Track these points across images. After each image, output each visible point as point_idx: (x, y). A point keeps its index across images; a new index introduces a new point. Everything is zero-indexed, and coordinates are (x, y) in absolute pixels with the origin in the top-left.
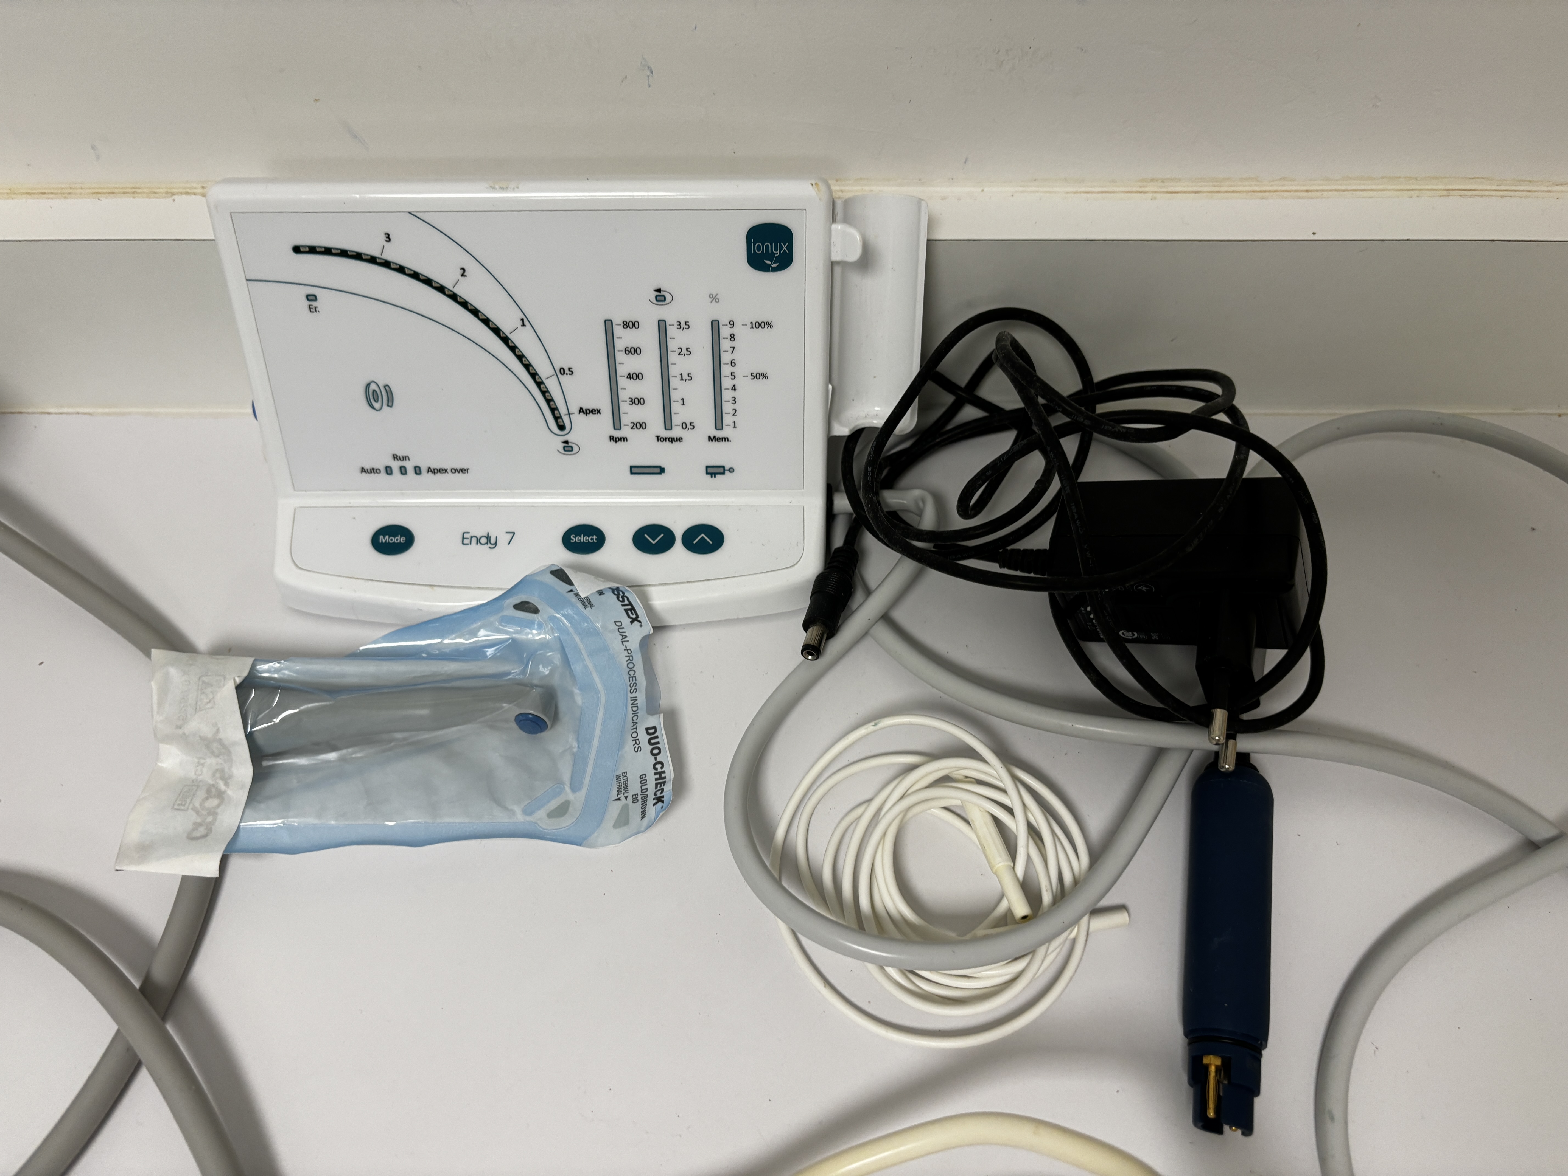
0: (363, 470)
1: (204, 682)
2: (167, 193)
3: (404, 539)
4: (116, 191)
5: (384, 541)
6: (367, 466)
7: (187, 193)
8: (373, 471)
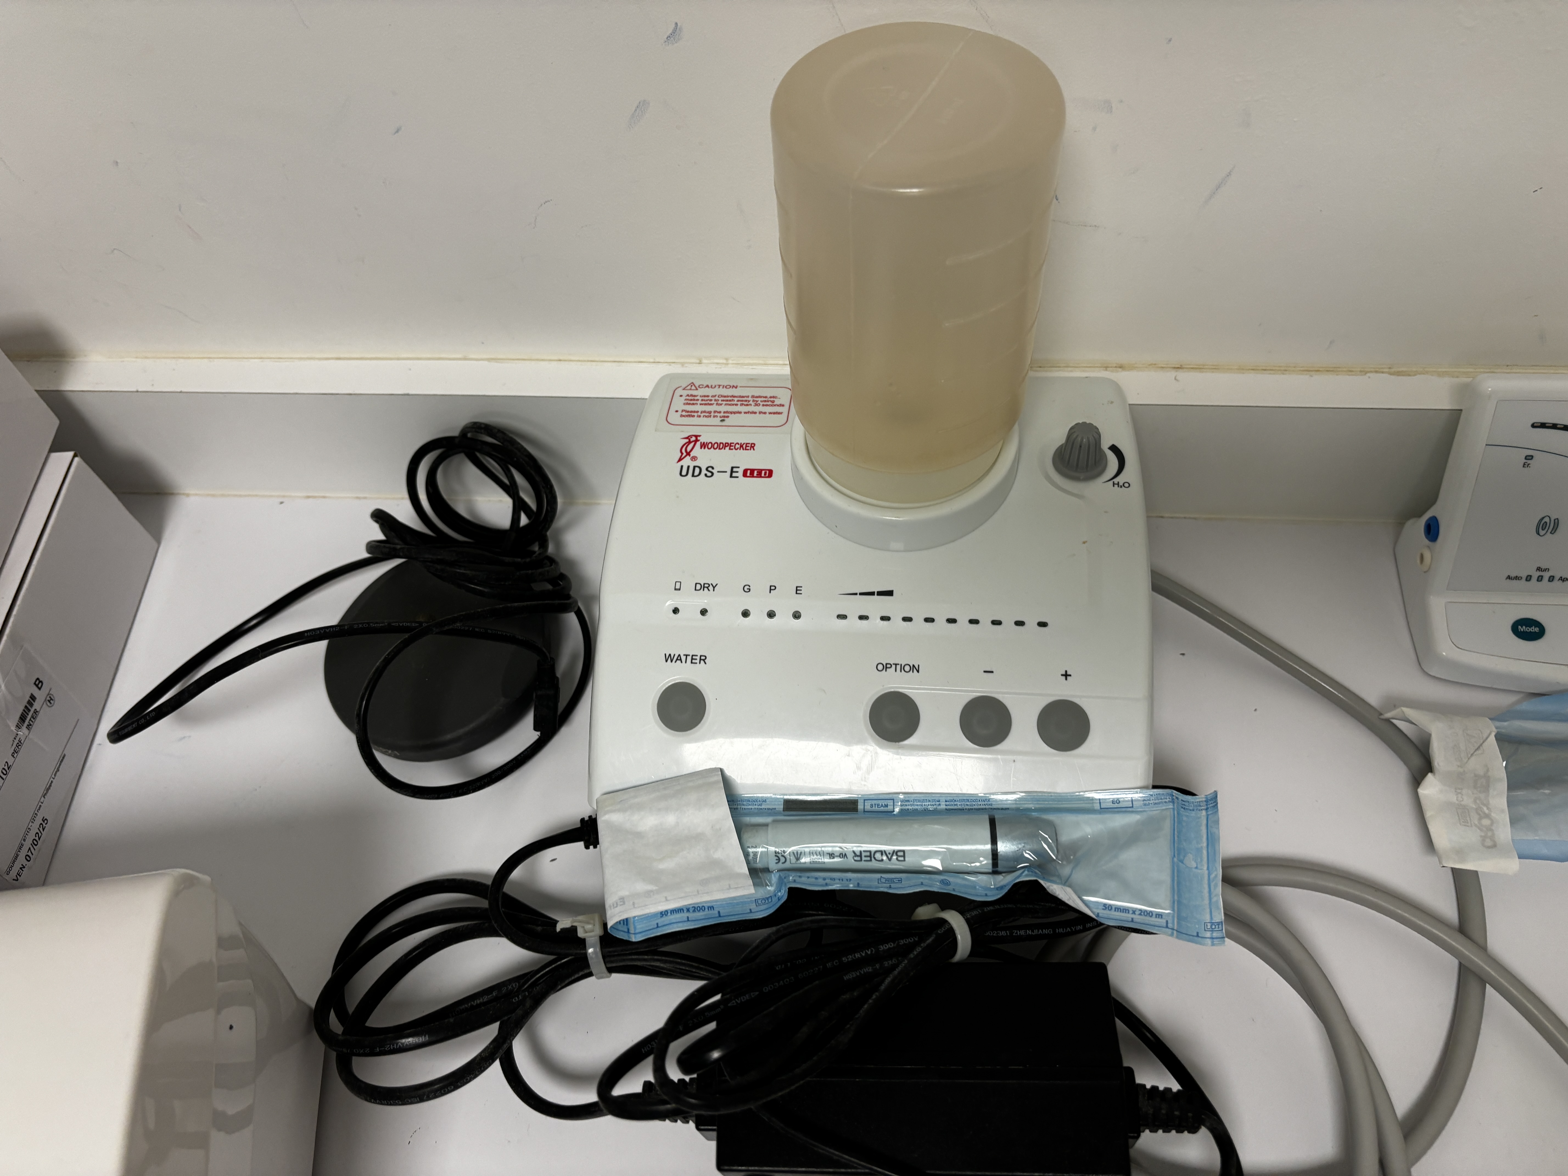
0: (1509, 577)
1: (1467, 734)
2: (1361, 371)
3: (1538, 629)
4: (1321, 369)
5: (1522, 630)
6: (1513, 575)
7: (1376, 372)
8: (1517, 578)
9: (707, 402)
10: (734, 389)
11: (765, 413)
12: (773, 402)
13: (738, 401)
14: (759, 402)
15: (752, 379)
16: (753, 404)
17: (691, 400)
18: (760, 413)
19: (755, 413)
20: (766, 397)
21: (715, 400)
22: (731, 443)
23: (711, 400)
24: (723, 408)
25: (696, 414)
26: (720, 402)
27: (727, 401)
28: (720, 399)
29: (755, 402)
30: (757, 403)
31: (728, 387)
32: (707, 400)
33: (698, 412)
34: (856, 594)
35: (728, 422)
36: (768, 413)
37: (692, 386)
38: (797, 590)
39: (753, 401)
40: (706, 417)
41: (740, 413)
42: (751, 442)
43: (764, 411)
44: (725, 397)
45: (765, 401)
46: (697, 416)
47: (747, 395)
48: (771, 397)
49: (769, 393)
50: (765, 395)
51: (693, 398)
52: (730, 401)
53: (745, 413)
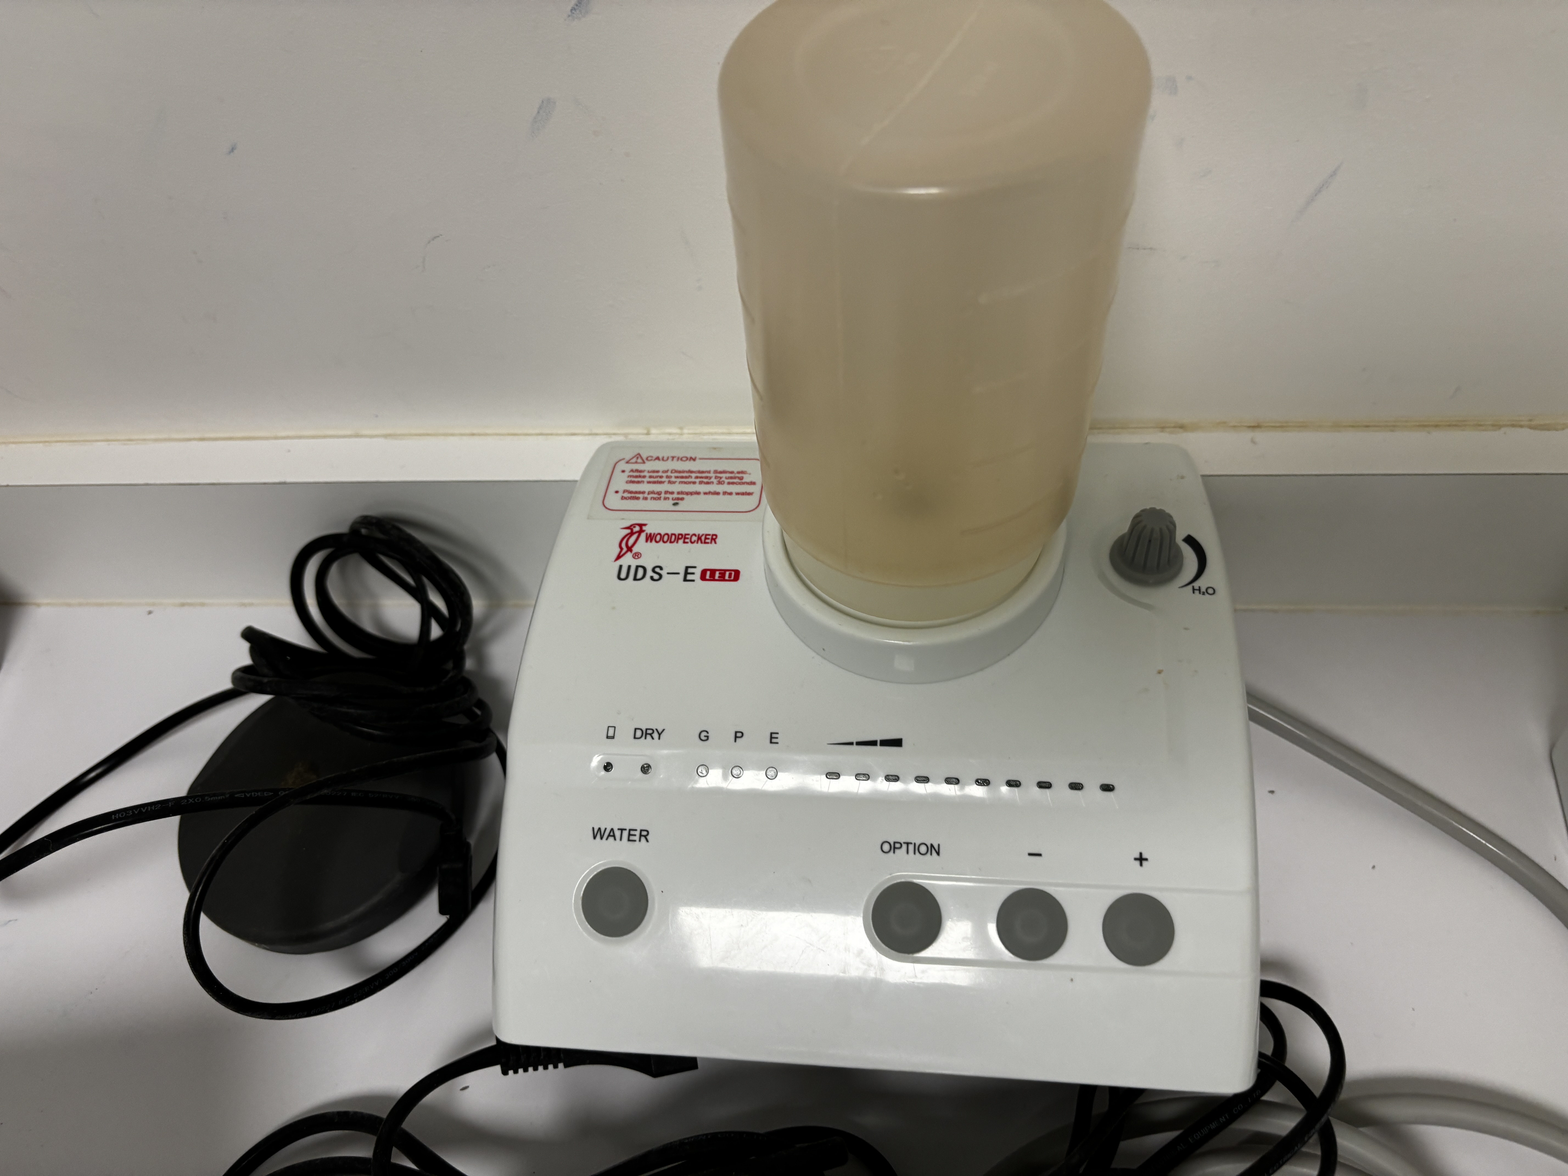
9: (656, 480)
10: (692, 462)
11: (731, 494)
12: (741, 478)
13: (697, 477)
14: (723, 479)
15: (715, 448)
16: (715, 481)
17: (636, 477)
18: (725, 493)
19: (718, 494)
20: (732, 472)
21: (667, 477)
22: (686, 535)
23: (661, 477)
24: (677, 488)
25: (641, 496)
26: (673, 479)
27: (682, 477)
28: (673, 475)
29: (718, 480)
30: (721, 480)
31: (684, 459)
32: (656, 478)
33: (643, 493)
34: (851, 744)
35: (682, 506)
36: (734, 494)
37: (638, 458)
38: (771, 738)
39: (716, 477)
40: (654, 499)
41: (698, 493)
42: (711, 533)
43: (729, 491)
44: (680, 472)
45: (731, 478)
46: (643, 499)
47: (708, 469)
48: (738, 473)
49: (735, 466)
50: (730, 470)
51: (637, 474)
52: (686, 477)
53: (705, 493)
